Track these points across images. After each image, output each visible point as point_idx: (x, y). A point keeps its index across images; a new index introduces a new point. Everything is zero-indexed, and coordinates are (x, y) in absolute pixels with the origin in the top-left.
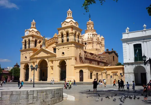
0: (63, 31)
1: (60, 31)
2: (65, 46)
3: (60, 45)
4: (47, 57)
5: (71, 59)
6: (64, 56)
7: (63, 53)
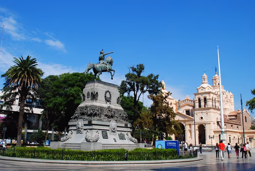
0: (200, 96)
1: (197, 96)
2: (203, 111)
3: (197, 110)
4: (185, 121)
5: (210, 124)
6: (203, 121)
7: (202, 118)
